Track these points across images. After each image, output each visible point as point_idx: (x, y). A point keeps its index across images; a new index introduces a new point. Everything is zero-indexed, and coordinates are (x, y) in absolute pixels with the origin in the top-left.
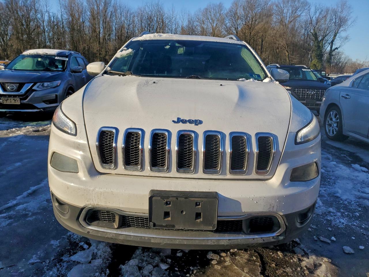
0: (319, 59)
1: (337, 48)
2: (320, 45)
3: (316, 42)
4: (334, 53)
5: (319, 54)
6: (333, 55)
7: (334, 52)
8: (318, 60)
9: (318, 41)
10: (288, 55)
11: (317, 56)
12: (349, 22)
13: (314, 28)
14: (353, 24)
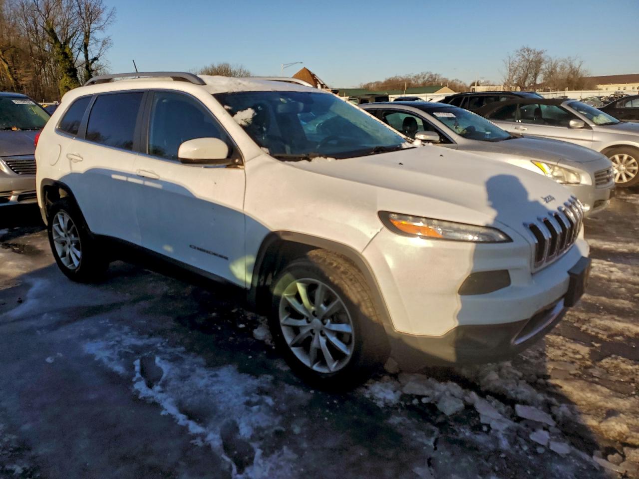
0: (71, 77)
1: (96, 59)
2: (67, 51)
3: (58, 45)
4: (93, 67)
5: (69, 67)
6: (93, 71)
7: (93, 65)
8: (71, 80)
9: (61, 45)
10: (9, 68)
11: (67, 72)
12: (104, 16)
13: (46, 19)
14: (110, 19)
